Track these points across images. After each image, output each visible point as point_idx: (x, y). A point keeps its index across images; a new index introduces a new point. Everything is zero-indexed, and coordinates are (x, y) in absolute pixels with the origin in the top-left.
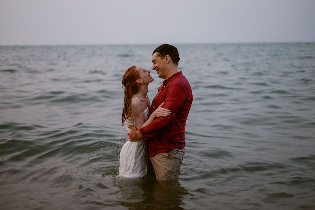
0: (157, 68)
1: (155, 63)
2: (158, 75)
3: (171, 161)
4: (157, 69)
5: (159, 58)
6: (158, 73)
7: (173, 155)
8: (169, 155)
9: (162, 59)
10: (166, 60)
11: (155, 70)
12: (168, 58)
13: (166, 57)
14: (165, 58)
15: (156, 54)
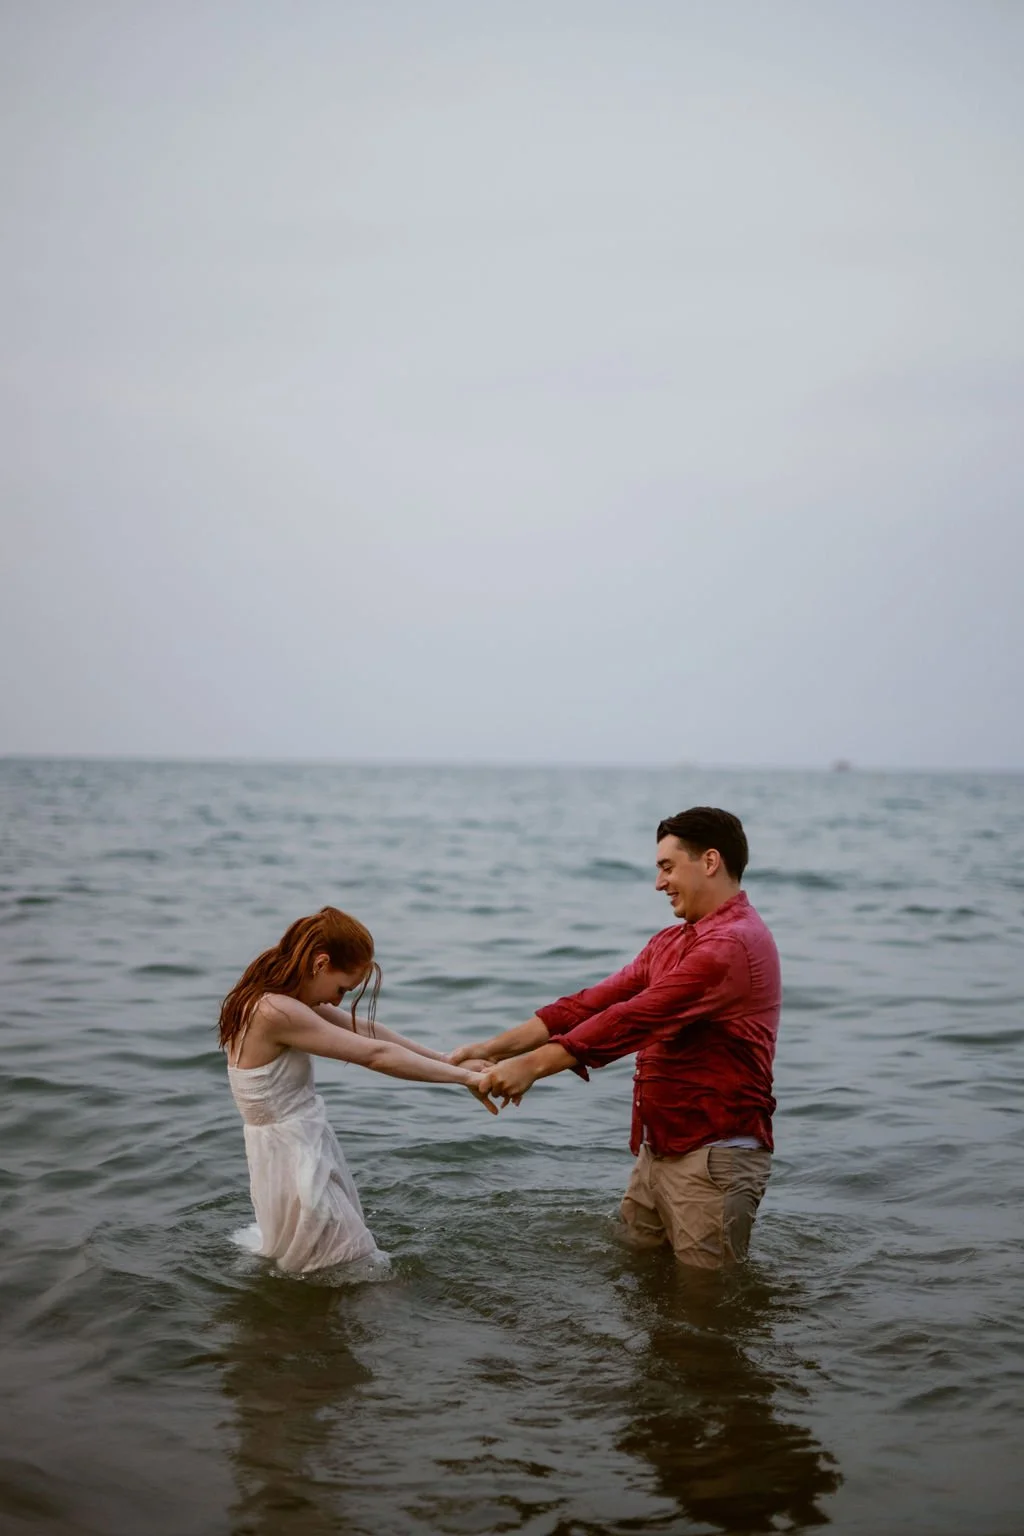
0: (675, 887)
1: (668, 870)
2: (673, 909)
3: (719, 1198)
4: (671, 892)
5: (684, 855)
6: (673, 903)
7: (729, 1177)
8: (716, 1176)
9: (692, 859)
10: (706, 865)
11: (664, 892)
12: (713, 857)
13: (709, 855)
14: (705, 856)
15: (671, 841)
